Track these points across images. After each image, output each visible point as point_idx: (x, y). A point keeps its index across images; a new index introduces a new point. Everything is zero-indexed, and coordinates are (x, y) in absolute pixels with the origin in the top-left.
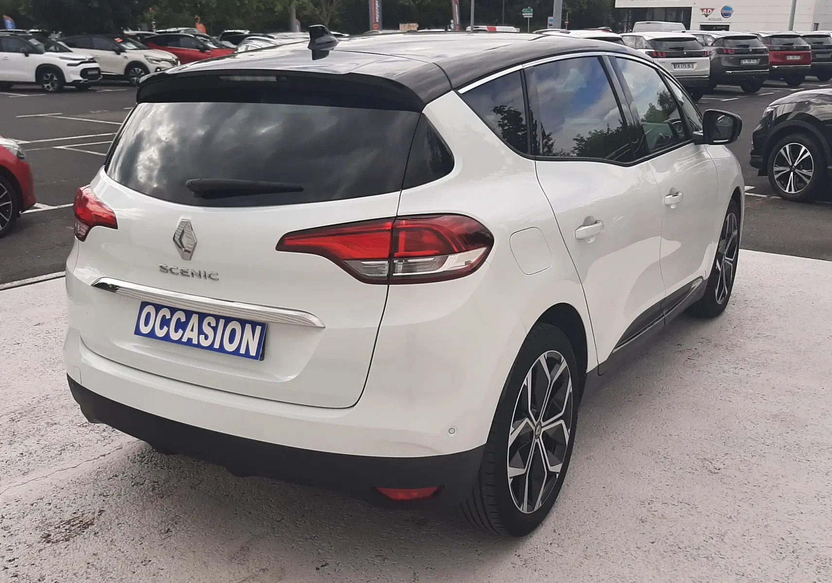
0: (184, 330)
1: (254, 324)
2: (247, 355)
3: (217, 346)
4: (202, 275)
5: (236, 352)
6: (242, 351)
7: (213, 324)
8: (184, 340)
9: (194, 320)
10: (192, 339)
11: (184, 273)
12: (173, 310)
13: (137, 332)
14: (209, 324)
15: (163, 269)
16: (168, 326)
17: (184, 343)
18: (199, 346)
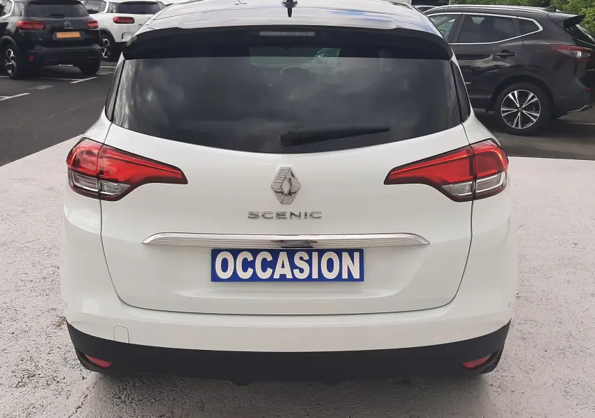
0: (274, 269)
1: (351, 252)
2: (351, 278)
3: (315, 276)
4: (303, 215)
5: (339, 278)
6: (345, 276)
7: (307, 257)
8: (276, 276)
9: (283, 257)
10: (285, 275)
11: (280, 216)
12: (255, 252)
13: (215, 278)
14: (301, 258)
15: (254, 216)
16: (253, 267)
17: (276, 280)
18: (295, 279)
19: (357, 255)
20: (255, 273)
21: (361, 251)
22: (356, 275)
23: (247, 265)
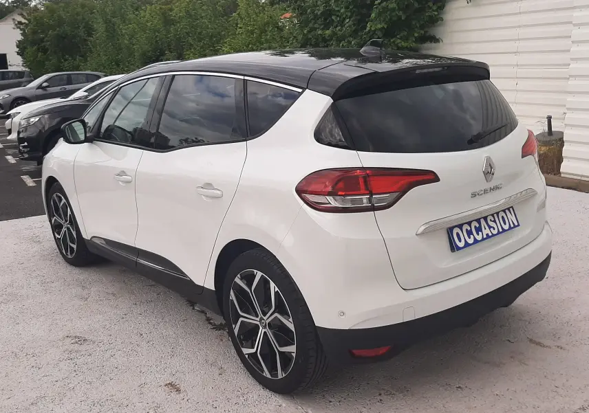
0: (482, 232)
2: (515, 226)
3: (501, 230)
4: (495, 188)
5: (510, 228)
6: (512, 225)
7: (493, 219)
8: (485, 236)
9: (483, 222)
10: (488, 234)
11: (486, 191)
12: (469, 224)
14: (491, 221)
16: (473, 234)
17: (486, 239)
18: (493, 235)
19: (511, 209)
20: (475, 238)
21: (512, 207)
22: (516, 224)
23: (469, 233)
